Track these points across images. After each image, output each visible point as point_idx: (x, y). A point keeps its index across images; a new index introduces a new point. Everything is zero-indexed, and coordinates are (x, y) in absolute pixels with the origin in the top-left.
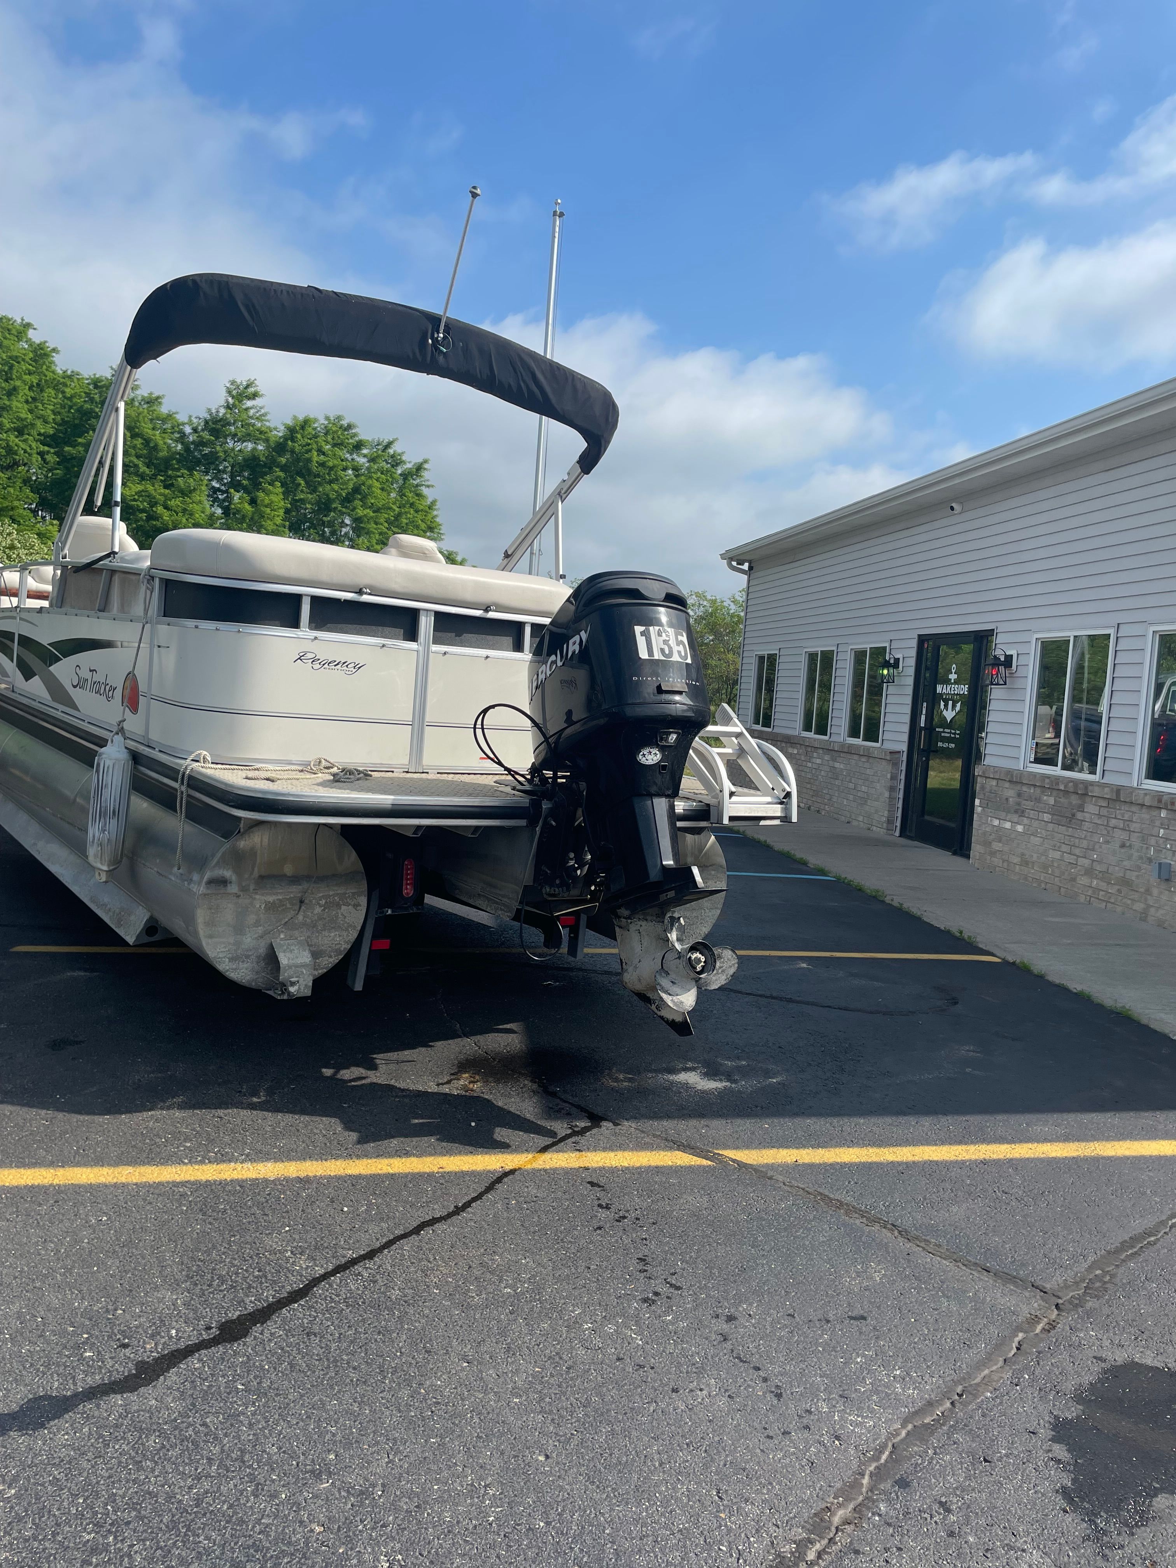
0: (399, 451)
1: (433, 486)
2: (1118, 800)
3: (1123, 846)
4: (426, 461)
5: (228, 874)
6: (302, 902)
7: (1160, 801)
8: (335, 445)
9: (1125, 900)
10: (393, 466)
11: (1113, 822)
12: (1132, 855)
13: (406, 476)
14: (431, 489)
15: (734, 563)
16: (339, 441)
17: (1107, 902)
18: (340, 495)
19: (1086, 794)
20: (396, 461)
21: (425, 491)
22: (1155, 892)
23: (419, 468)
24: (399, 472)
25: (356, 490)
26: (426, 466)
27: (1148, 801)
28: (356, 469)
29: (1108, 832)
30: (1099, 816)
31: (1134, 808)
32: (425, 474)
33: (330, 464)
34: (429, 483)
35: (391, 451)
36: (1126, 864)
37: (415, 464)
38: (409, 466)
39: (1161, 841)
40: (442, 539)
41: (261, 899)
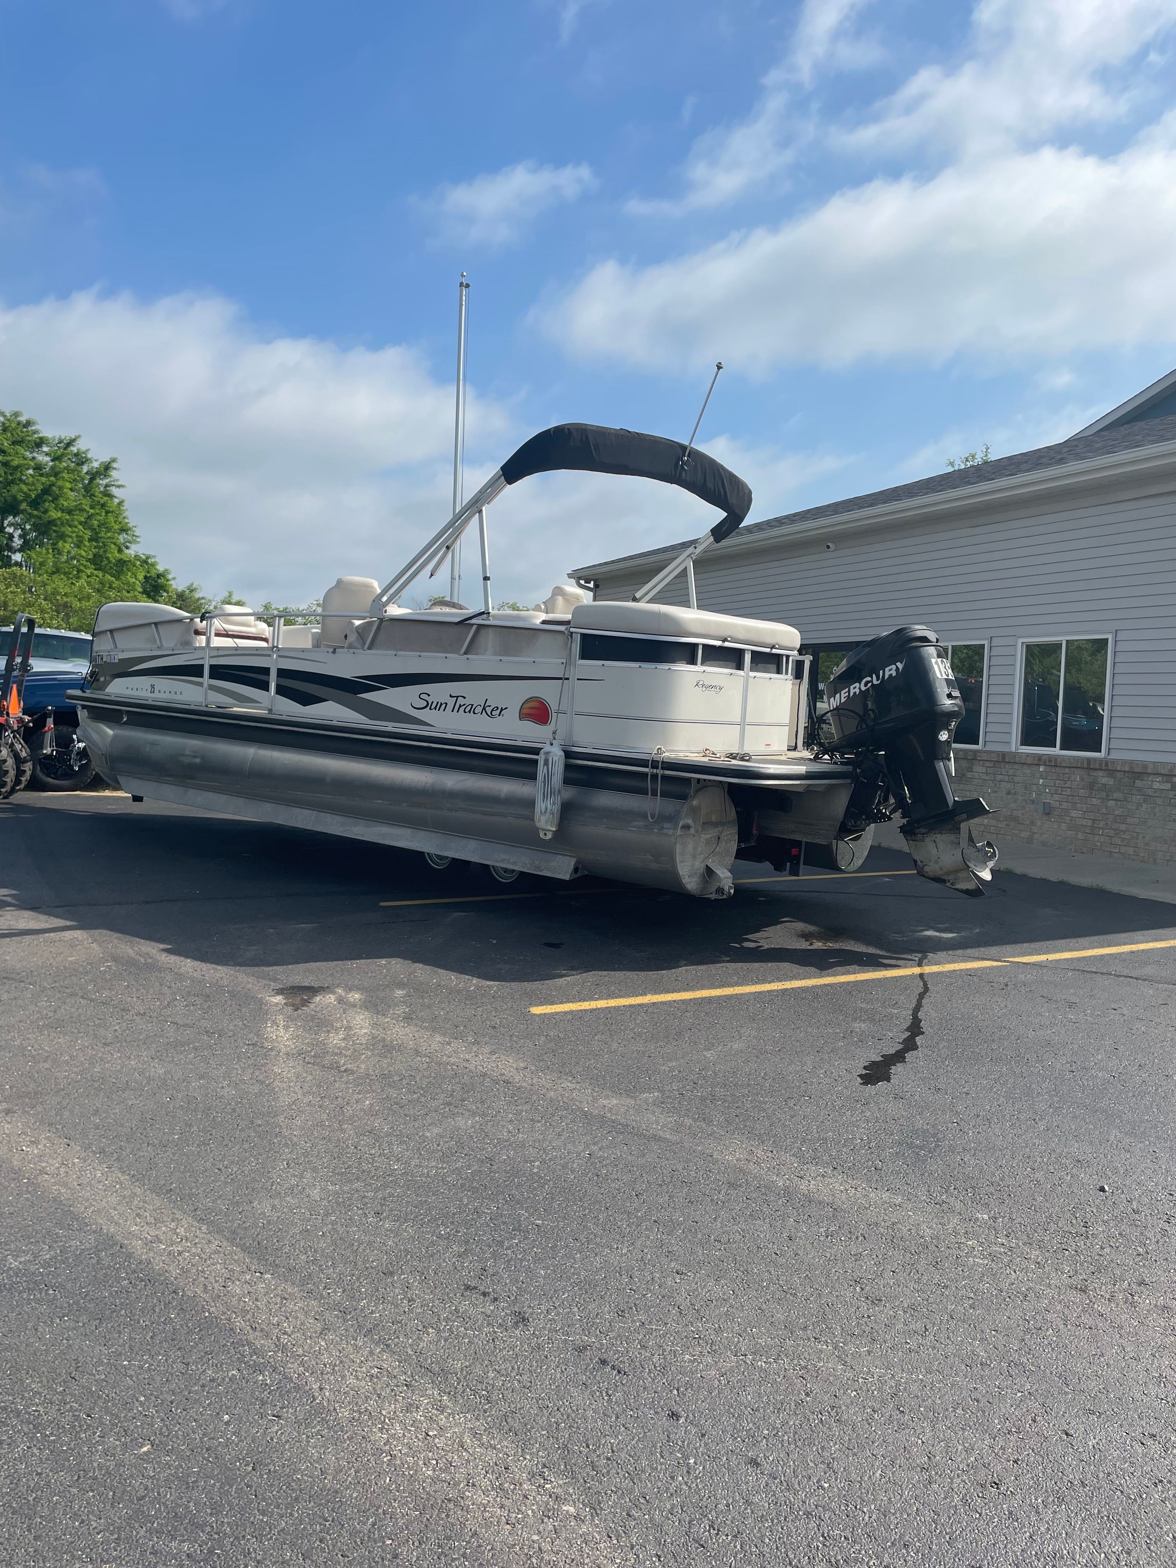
0: (83, 449)
1: (123, 486)
2: (1003, 761)
3: (1009, 793)
4: (114, 460)
5: (690, 822)
6: (719, 838)
7: (1039, 760)
8: (14, 443)
9: (1013, 831)
10: (78, 464)
11: (999, 777)
12: (1018, 799)
13: (94, 475)
14: (122, 489)
15: (582, 582)
16: (19, 439)
17: (997, 834)
18: (28, 496)
19: (975, 759)
20: (81, 459)
21: (114, 491)
22: (1039, 823)
23: (107, 468)
24: (85, 471)
25: (46, 491)
26: (114, 465)
27: (1029, 761)
28: (38, 468)
29: (995, 785)
30: (987, 774)
31: (1016, 766)
32: (113, 473)
33: (15, 463)
34: (119, 483)
35: (74, 449)
36: (1013, 805)
37: (102, 463)
38: (96, 465)
39: (1041, 787)
40: (138, 542)
41: (705, 836)
